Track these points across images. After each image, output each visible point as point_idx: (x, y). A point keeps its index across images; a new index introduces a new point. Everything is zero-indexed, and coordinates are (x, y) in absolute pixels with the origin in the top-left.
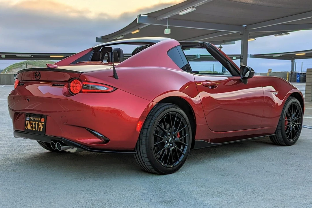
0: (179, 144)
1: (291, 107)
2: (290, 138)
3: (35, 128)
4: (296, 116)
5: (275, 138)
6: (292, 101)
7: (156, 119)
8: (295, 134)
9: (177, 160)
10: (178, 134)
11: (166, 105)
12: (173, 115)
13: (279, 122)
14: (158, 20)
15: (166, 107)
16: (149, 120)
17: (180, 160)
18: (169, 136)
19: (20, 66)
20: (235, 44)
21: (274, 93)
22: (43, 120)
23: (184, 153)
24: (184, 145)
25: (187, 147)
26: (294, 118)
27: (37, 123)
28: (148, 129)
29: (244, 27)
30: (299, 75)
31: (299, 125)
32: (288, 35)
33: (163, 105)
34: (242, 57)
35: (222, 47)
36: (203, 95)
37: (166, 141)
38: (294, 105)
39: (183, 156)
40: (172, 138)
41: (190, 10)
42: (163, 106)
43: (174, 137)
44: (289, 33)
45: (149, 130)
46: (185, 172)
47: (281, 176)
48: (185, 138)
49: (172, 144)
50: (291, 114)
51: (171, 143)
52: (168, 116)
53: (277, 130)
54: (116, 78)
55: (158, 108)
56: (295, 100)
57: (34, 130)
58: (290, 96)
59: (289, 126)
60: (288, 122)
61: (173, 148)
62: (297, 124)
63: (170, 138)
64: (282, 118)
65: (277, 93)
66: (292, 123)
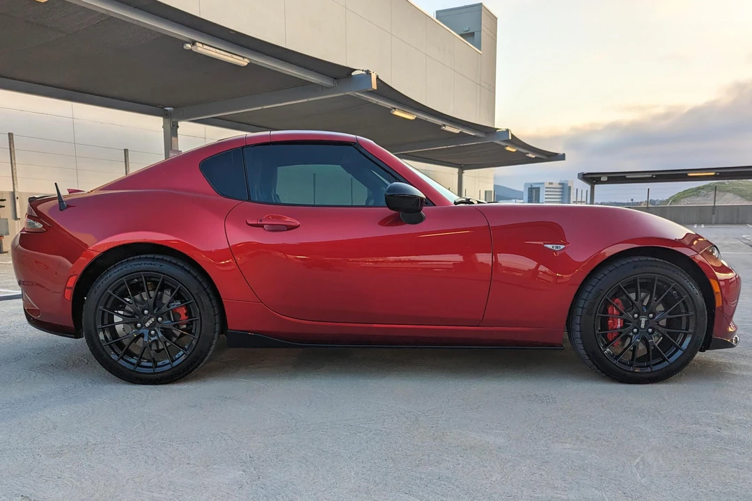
7: (102, 283)
15: (131, 262)
18: (146, 315)
19: (695, 193)
23: (189, 352)
25: (196, 340)
33: (130, 259)
40: (156, 319)
43: (160, 319)
51: (154, 330)
54: (61, 209)
59: (621, 333)
60: (626, 323)
61: (156, 338)
62: (664, 331)
63: (149, 319)
64: (585, 310)
65: (562, 247)
66: (643, 325)
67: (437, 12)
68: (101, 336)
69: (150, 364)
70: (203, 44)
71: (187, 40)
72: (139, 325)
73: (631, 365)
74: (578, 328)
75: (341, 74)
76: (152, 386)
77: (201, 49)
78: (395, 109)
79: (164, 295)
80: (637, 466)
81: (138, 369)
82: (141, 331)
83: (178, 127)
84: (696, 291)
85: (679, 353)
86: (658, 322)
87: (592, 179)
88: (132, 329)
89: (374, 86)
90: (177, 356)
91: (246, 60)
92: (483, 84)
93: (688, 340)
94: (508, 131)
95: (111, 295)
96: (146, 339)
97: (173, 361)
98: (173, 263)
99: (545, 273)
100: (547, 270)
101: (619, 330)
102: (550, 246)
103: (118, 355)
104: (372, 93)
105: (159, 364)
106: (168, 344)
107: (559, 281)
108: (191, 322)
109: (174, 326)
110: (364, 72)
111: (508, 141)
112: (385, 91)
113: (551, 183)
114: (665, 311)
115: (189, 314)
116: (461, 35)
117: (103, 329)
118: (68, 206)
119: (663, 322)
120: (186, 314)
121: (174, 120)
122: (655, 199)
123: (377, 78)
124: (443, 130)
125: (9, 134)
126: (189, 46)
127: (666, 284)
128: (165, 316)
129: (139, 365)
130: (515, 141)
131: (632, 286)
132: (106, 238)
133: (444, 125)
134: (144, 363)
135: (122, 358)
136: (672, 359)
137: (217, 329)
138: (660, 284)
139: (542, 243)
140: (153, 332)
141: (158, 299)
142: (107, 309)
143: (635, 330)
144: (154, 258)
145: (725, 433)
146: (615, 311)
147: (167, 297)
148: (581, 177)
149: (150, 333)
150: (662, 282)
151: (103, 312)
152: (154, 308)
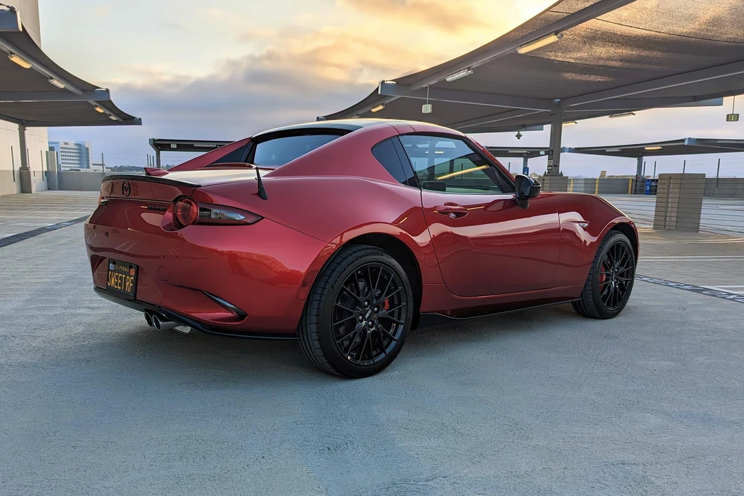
0: (386, 322)
1: (612, 249)
2: (608, 305)
3: (121, 285)
4: (622, 265)
5: (582, 304)
6: (616, 238)
7: (338, 277)
8: (620, 298)
9: (383, 350)
10: (387, 302)
11: (359, 250)
12: (374, 268)
13: (589, 276)
14: (412, 89)
15: (359, 254)
16: (325, 278)
17: (388, 351)
18: (367, 307)
20: (543, 130)
21: (581, 224)
22: (133, 272)
23: (397, 337)
24: (398, 324)
25: (402, 326)
26: (618, 269)
27: (124, 276)
28: (322, 294)
29: (556, 102)
30: (649, 183)
31: (627, 281)
32: (632, 116)
33: (355, 250)
34: (551, 153)
35: (521, 136)
36: (436, 229)
37: (361, 317)
38: (618, 246)
39: (394, 343)
40: (373, 310)
41: (463, 74)
42: (355, 252)
43: (376, 309)
44: (634, 112)
45: (323, 298)
46: (397, 373)
47: (576, 388)
48: (400, 309)
49: (373, 323)
50: (612, 262)
51: (371, 321)
52: (364, 269)
53: (584, 290)
54: (263, 197)
55: (344, 255)
56: (621, 237)
57: (120, 288)
58: (612, 229)
61: (374, 329)
62: (623, 280)
63: (368, 311)
65: (586, 225)
66: (614, 278)
78: (15, 54)
89: (20, 28)
94: (107, 90)
110: (7, 8)
124: (50, 83)
133: (52, 78)
140: (370, 323)
148: (153, 142)
149: (368, 325)
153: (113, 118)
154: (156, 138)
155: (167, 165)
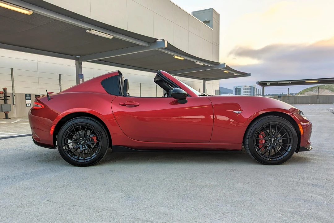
6: (270, 120)
7: (65, 127)
11: (77, 118)
25: (100, 149)
40: (85, 141)
42: (74, 119)
56: (277, 120)
59: (264, 145)
60: (266, 141)
61: (85, 148)
62: (281, 144)
63: (82, 141)
64: (250, 136)
65: (240, 112)
66: (273, 142)
67: (193, 12)
68: (64, 148)
69: (83, 159)
70: (94, 30)
71: (88, 29)
72: (78, 144)
73: (268, 158)
74: (247, 143)
75: (152, 41)
76: (83, 167)
77: (93, 32)
78: (175, 55)
79: (88, 132)
80: (266, 191)
81: (78, 161)
82: (79, 146)
83: (82, 64)
84: (293, 129)
85: (287, 153)
86: (278, 141)
87: (263, 84)
88: (76, 145)
89: (166, 46)
90: (93, 156)
91: (112, 36)
92: (214, 43)
93: (290, 147)
94: (224, 64)
95: (68, 132)
96: (81, 149)
97: (91, 157)
98: (91, 120)
99: (233, 122)
100: (234, 121)
101: (264, 144)
102: (236, 112)
103: (70, 155)
104: (165, 49)
105: (86, 158)
106: (89, 151)
107: (238, 125)
108: (98, 142)
109: (92, 144)
110: (162, 40)
111: (225, 68)
112: (171, 48)
113: (245, 86)
114: (281, 137)
115: (97, 139)
116: (204, 22)
117: (65, 145)
118: (51, 99)
119: (281, 141)
120: (96, 139)
121: (80, 61)
122: (293, 93)
123: (167, 42)
124: (196, 64)
125: (11, 68)
126: (88, 31)
127: (281, 126)
128: (88, 140)
129: (78, 159)
130: (228, 68)
131: (268, 127)
132: (66, 111)
133: (197, 62)
134: (80, 158)
135: (72, 156)
136: (284, 155)
137: (108, 145)
138: (279, 126)
139: (233, 111)
140: (84, 146)
141: (86, 133)
142: (66, 137)
143: (270, 144)
144: (84, 118)
145: (301, 181)
146: (262, 137)
147: (89, 133)
148: (258, 83)
149: (82, 147)
150: (280, 125)
151: (65, 139)
152: (84, 137)
153: (235, 74)
154: (260, 81)
155: (291, 93)
